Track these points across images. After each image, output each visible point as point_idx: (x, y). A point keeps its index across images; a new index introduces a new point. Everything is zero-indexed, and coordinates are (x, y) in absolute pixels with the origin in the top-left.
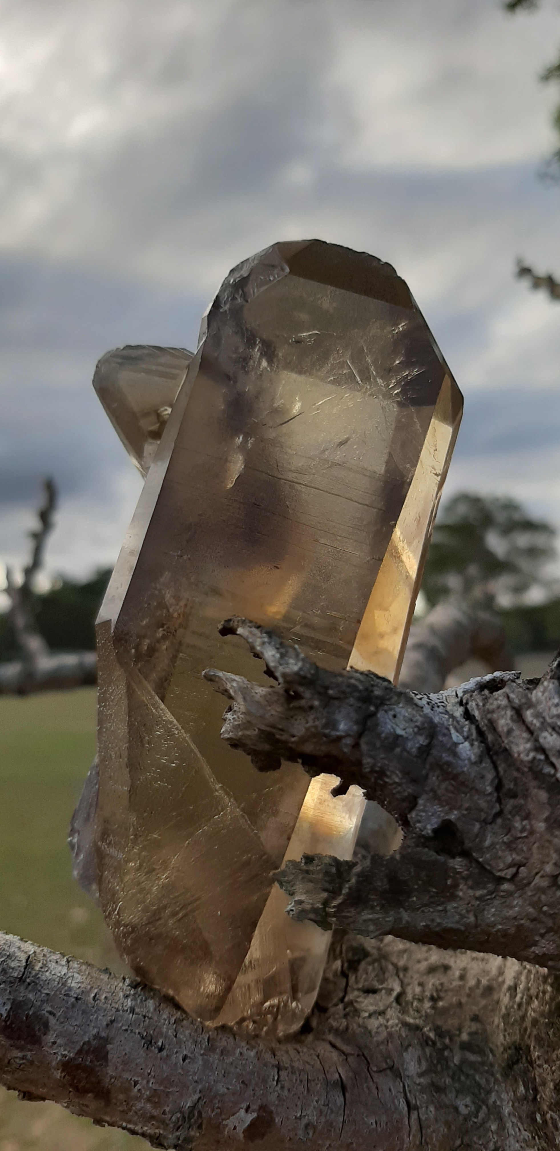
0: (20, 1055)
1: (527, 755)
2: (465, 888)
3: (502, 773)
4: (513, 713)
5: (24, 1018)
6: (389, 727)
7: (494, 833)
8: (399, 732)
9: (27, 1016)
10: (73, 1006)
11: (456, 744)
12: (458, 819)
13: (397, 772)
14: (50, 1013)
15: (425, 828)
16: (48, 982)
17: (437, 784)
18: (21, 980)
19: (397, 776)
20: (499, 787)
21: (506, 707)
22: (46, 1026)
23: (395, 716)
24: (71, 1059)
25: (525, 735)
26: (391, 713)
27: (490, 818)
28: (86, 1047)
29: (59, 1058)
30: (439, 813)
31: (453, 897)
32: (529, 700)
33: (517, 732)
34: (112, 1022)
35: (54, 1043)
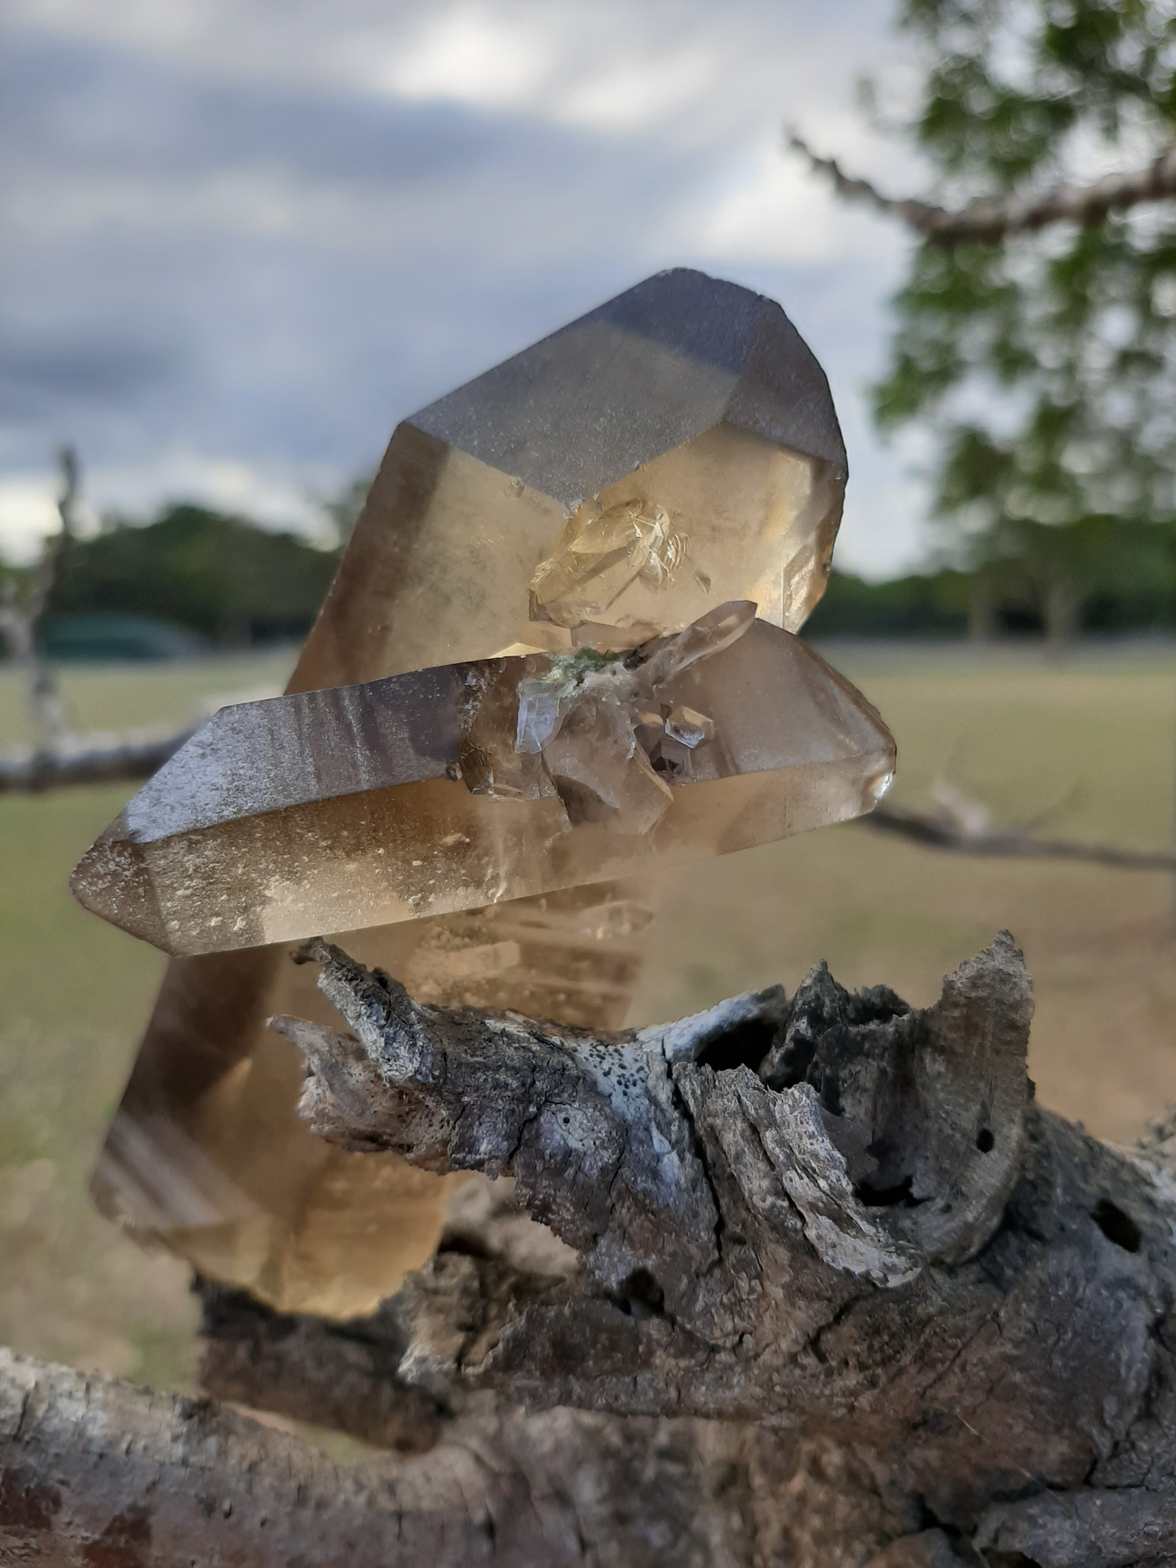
0: (19, 1543)
1: (764, 1201)
2: (664, 1356)
3: (724, 1209)
4: (745, 1125)
5: (24, 1495)
6: (558, 1137)
7: (708, 1291)
8: (574, 1144)
9: (28, 1491)
10: (96, 1466)
11: (658, 1158)
12: (658, 1267)
13: (568, 1205)
14: (63, 1482)
15: (608, 1278)
16: (56, 1434)
17: (628, 1218)
18: (16, 1438)
19: (568, 1210)
20: (719, 1227)
21: (733, 1115)
22: (57, 1502)
23: (566, 1121)
24: (95, 1543)
25: (762, 1166)
26: (563, 1115)
27: (704, 1268)
28: (117, 1524)
29: (79, 1542)
30: (629, 1258)
31: (647, 1364)
32: (770, 1114)
33: (749, 1158)
34: (154, 1484)
35: (69, 1524)
